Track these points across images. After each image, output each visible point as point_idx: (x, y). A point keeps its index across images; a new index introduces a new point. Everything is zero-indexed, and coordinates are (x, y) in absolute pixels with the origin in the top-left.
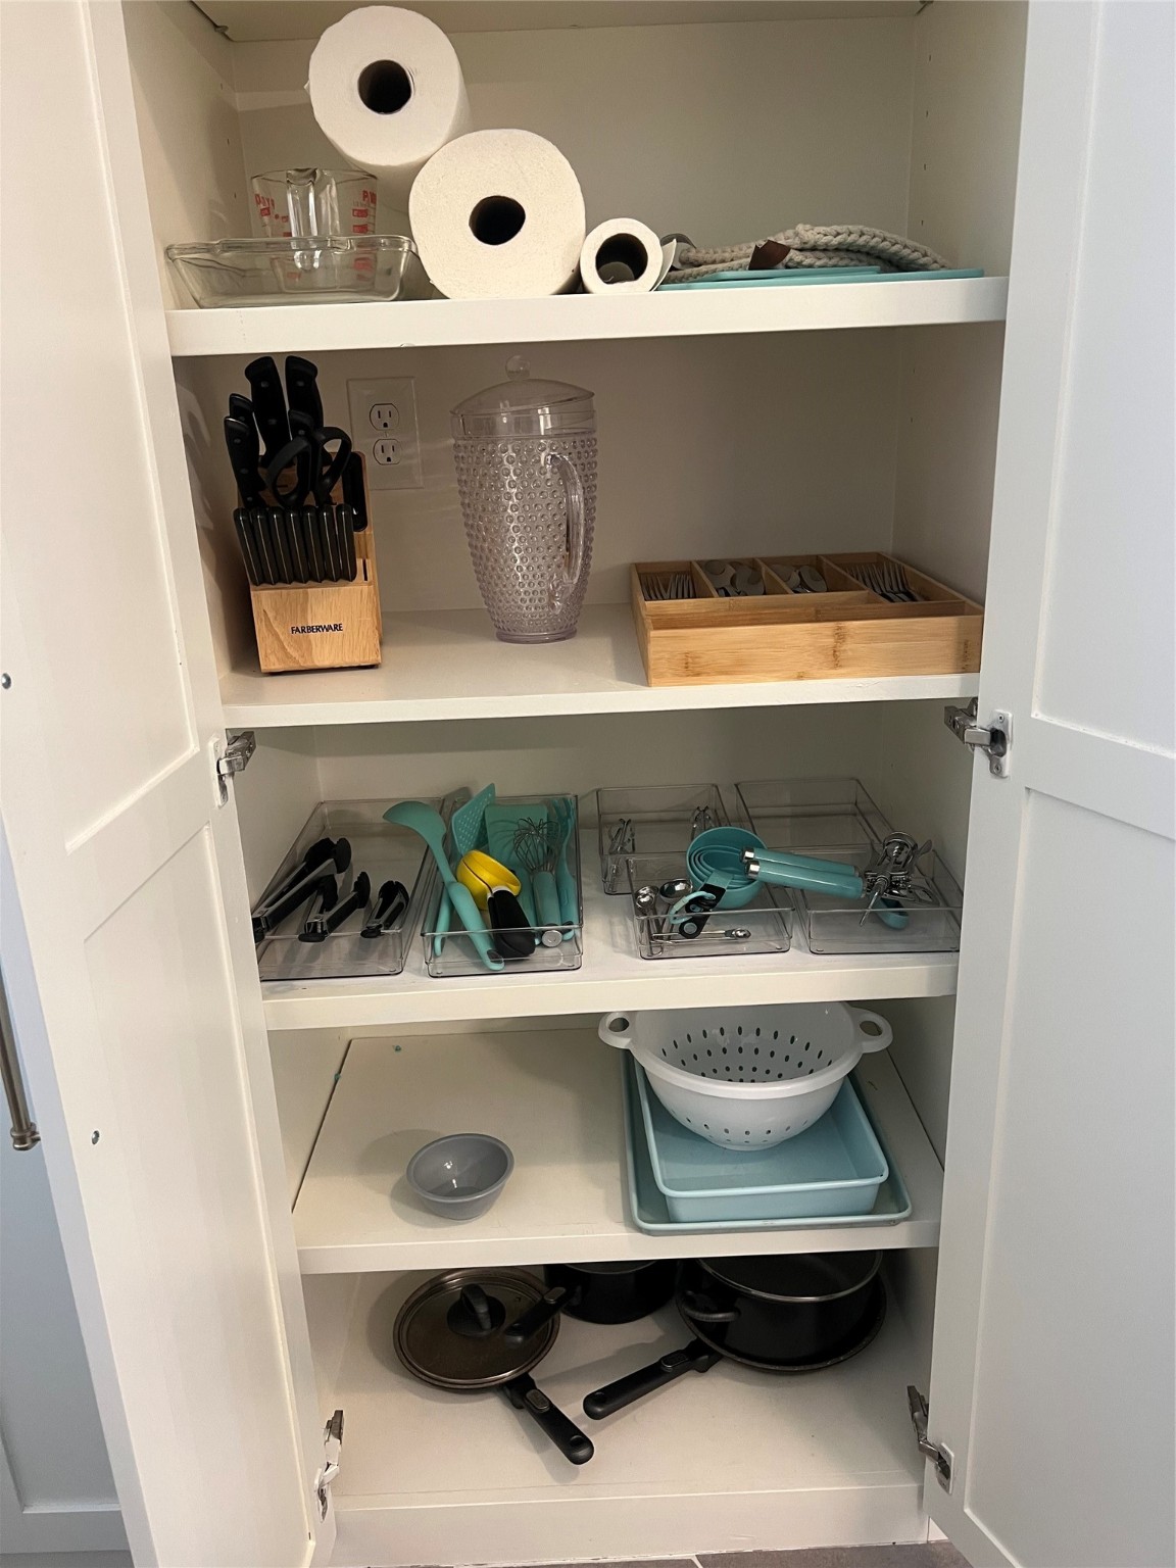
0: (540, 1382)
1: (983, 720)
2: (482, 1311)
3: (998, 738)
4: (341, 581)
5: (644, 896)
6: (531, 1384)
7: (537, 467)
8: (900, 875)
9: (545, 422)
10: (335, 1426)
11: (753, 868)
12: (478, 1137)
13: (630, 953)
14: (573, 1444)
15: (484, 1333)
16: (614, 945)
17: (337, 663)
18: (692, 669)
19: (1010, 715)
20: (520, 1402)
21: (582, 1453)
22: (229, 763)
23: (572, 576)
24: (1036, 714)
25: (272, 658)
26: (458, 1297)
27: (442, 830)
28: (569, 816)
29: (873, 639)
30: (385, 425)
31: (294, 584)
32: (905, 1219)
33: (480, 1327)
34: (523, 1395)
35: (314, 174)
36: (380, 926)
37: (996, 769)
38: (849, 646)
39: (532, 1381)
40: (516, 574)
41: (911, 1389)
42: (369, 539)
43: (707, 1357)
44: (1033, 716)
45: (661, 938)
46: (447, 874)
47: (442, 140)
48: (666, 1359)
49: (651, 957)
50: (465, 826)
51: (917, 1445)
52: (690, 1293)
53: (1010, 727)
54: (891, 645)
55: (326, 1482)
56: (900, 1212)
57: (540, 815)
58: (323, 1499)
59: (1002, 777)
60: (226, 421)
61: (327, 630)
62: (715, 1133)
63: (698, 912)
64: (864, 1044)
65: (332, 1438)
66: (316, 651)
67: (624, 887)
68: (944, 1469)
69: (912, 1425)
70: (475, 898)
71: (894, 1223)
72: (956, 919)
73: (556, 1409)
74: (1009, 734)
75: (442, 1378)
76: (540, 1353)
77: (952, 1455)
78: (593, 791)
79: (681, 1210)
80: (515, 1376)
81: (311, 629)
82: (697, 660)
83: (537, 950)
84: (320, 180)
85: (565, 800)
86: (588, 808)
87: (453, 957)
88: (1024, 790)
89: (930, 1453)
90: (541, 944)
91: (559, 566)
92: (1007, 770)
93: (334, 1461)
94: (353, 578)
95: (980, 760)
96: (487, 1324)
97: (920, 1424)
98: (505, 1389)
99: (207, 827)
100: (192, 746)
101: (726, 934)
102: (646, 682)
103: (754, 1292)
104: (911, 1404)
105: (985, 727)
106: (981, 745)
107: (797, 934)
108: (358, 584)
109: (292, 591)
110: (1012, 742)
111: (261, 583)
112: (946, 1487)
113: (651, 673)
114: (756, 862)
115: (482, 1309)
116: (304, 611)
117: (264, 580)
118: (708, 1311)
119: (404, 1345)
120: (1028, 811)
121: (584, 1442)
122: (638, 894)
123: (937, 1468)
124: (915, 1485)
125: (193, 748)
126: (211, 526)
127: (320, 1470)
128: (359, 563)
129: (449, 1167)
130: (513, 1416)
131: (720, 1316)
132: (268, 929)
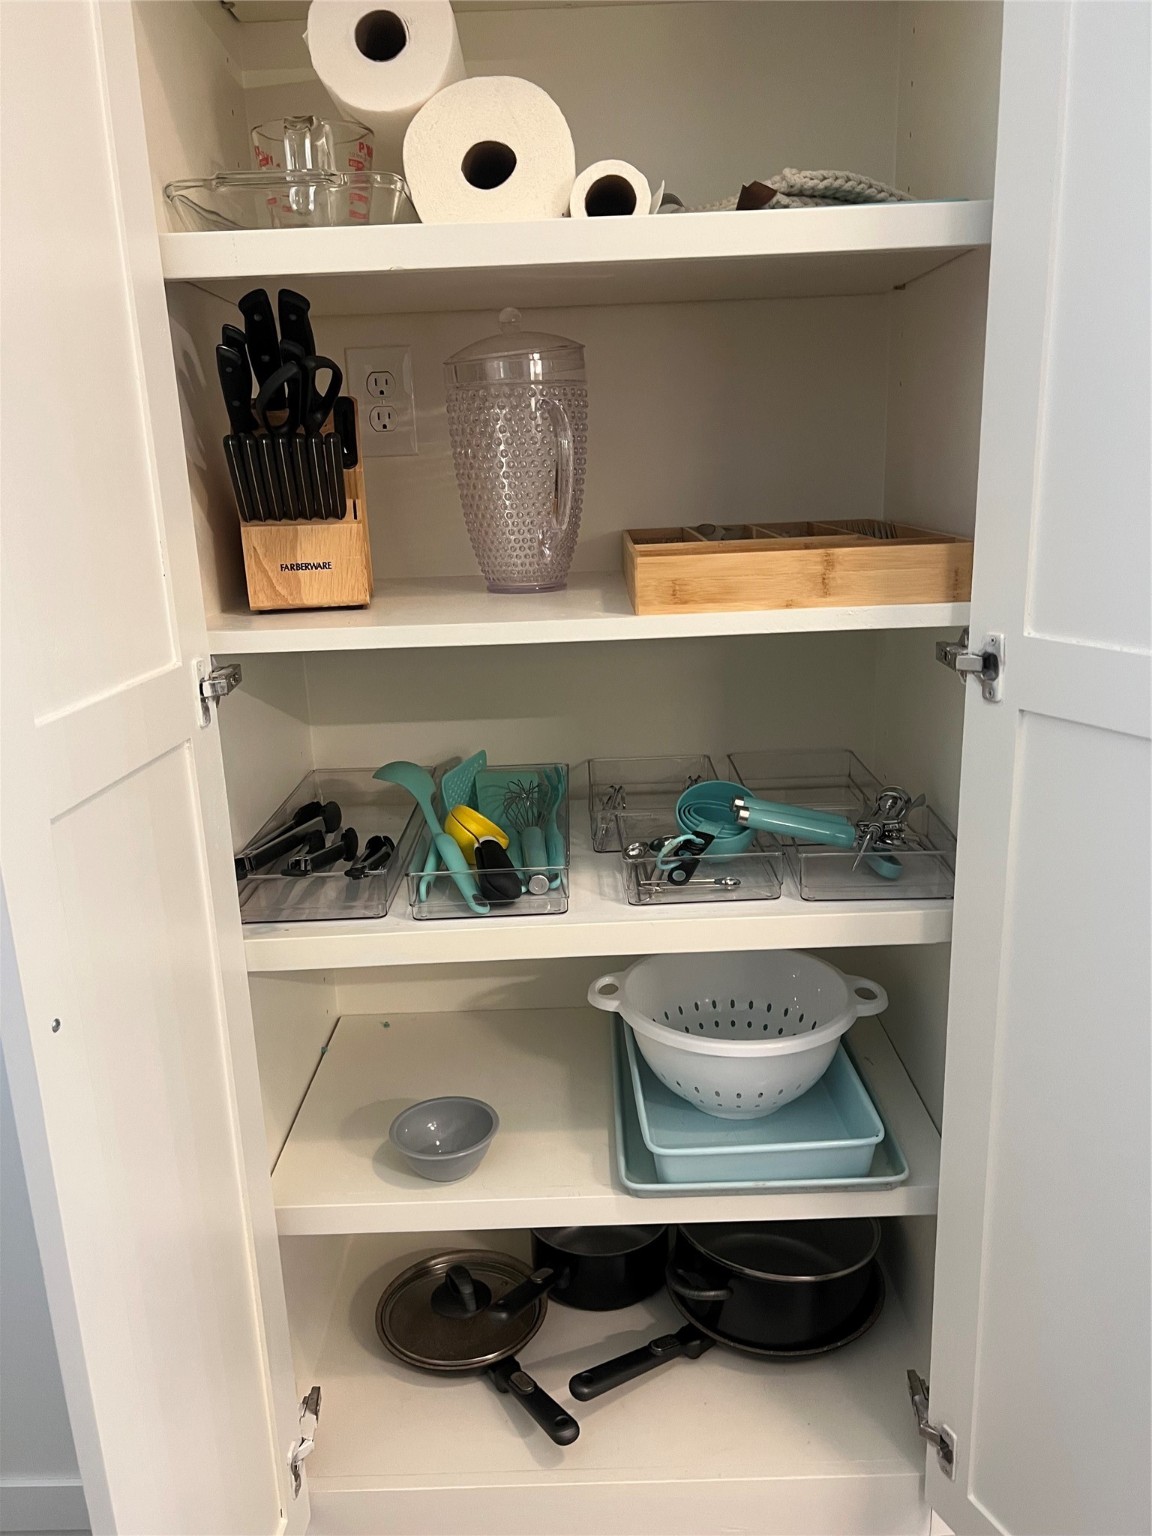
0: (526, 1367)
1: (975, 645)
2: (468, 1292)
3: (990, 663)
4: (331, 520)
5: (633, 850)
6: (516, 1367)
7: (526, 413)
8: (893, 824)
9: (536, 367)
10: (312, 1402)
11: (743, 813)
12: (461, 1100)
13: (618, 900)
14: (558, 1425)
15: (469, 1315)
16: (601, 894)
17: (325, 602)
18: (678, 596)
19: (1002, 636)
20: (505, 1385)
21: (567, 1433)
22: (213, 686)
23: (560, 523)
24: (1029, 632)
25: (262, 596)
26: (443, 1281)
27: (432, 789)
28: (559, 781)
29: (863, 566)
30: (382, 393)
31: (284, 521)
32: (903, 1183)
33: (466, 1310)
34: (507, 1378)
35: (310, 120)
36: (364, 867)
37: (989, 695)
38: (838, 575)
39: (517, 1364)
40: (506, 522)
41: (911, 1374)
42: (359, 476)
43: (698, 1342)
44: (1026, 634)
45: (650, 884)
46: (434, 825)
47: (435, 86)
48: (656, 1343)
49: (640, 903)
50: (454, 786)
51: (917, 1428)
52: (680, 1271)
53: (1002, 648)
54: (880, 572)
55: (300, 1457)
56: (896, 1174)
57: (530, 780)
58: (297, 1476)
59: (997, 702)
60: (218, 349)
61: (316, 568)
62: (705, 1097)
63: (687, 856)
64: (859, 1007)
65: (307, 1413)
66: (305, 589)
67: (615, 846)
68: (947, 1454)
69: (912, 1410)
70: (463, 850)
71: (889, 1187)
72: (948, 866)
73: (541, 1390)
74: (1001, 657)
75: (425, 1360)
76: (526, 1336)
77: (954, 1436)
78: (584, 762)
79: (670, 1170)
80: (500, 1358)
81: (299, 567)
82: (683, 587)
83: (524, 898)
84: (316, 128)
85: (556, 770)
86: (579, 780)
87: (439, 902)
88: (1018, 712)
89: (932, 1437)
90: (528, 892)
91: (549, 514)
92: (1000, 694)
93: (309, 1436)
94: (343, 515)
95: (972, 686)
96: (472, 1305)
97: (921, 1407)
98: (488, 1372)
99: (188, 745)
100: (174, 659)
101: (715, 883)
102: (632, 610)
103: (748, 1271)
104: (911, 1388)
105: (977, 652)
106: (973, 672)
107: (788, 884)
108: (347, 522)
109: (281, 528)
110: (1004, 663)
111: (251, 520)
112: (948, 1473)
113: (638, 601)
114: (745, 808)
115: (467, 1290)
116: (293, 548)
117: (253, 516)
118: (698, 1288)
119: (387, 1328)
120: (1022, 738)
121: (570, 1422)
122: (627, 849)
123: (938, 1453)
124: (918, 1474)
125: (175, 662)
126: (204, 466)
127: (293, 1444)
128: (349, 503)
129: (433, 1128)
130: (497, 1401)
131: (712, 1293)
132: (252, 869)
